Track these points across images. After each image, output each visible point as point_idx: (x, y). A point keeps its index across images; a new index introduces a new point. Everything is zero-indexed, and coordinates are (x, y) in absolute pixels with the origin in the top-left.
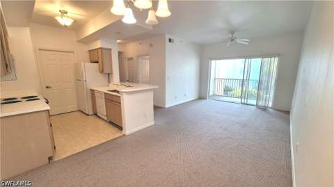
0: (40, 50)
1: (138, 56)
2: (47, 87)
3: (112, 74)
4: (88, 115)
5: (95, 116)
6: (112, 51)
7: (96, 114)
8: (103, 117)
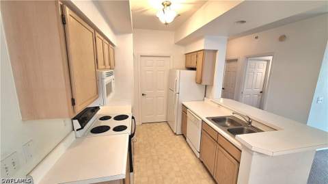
0: (141, 56)
1: (247, 58)
2: (143, 95)
3: (212, 85)
4: (175, 134)
5: (182, 136)
6: (218, 54)
7: (184, 136)
8: (195, 151)
